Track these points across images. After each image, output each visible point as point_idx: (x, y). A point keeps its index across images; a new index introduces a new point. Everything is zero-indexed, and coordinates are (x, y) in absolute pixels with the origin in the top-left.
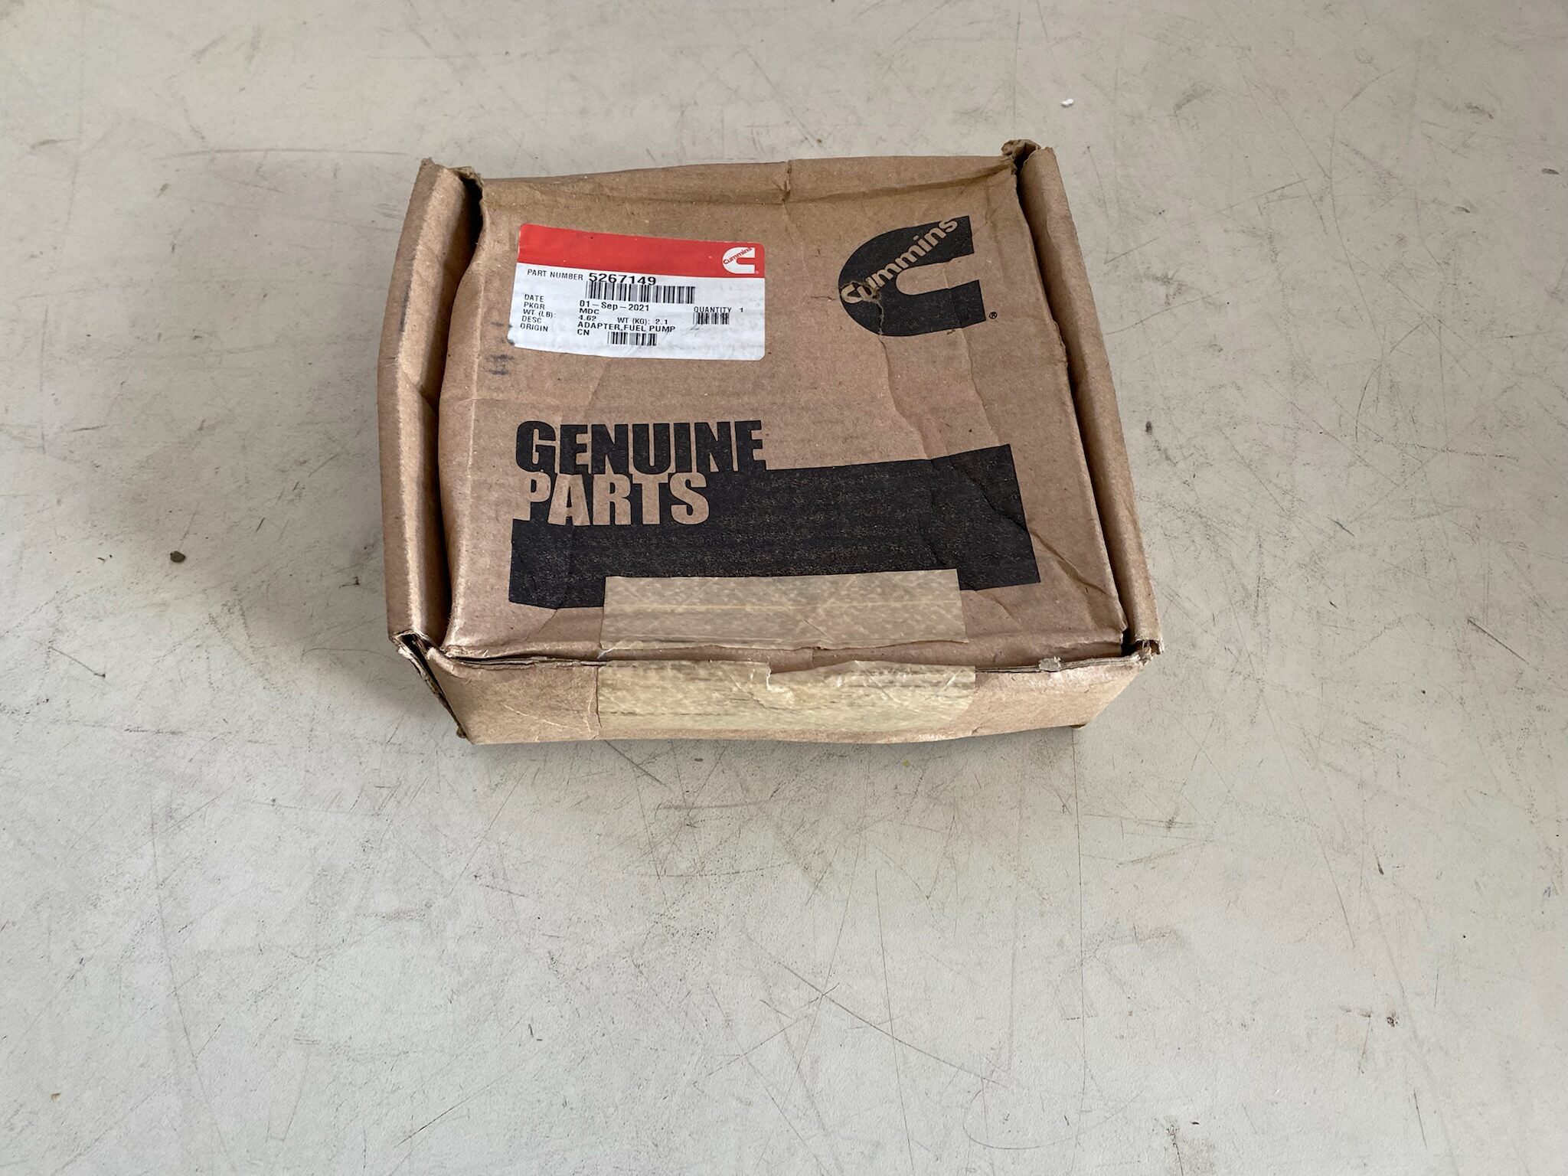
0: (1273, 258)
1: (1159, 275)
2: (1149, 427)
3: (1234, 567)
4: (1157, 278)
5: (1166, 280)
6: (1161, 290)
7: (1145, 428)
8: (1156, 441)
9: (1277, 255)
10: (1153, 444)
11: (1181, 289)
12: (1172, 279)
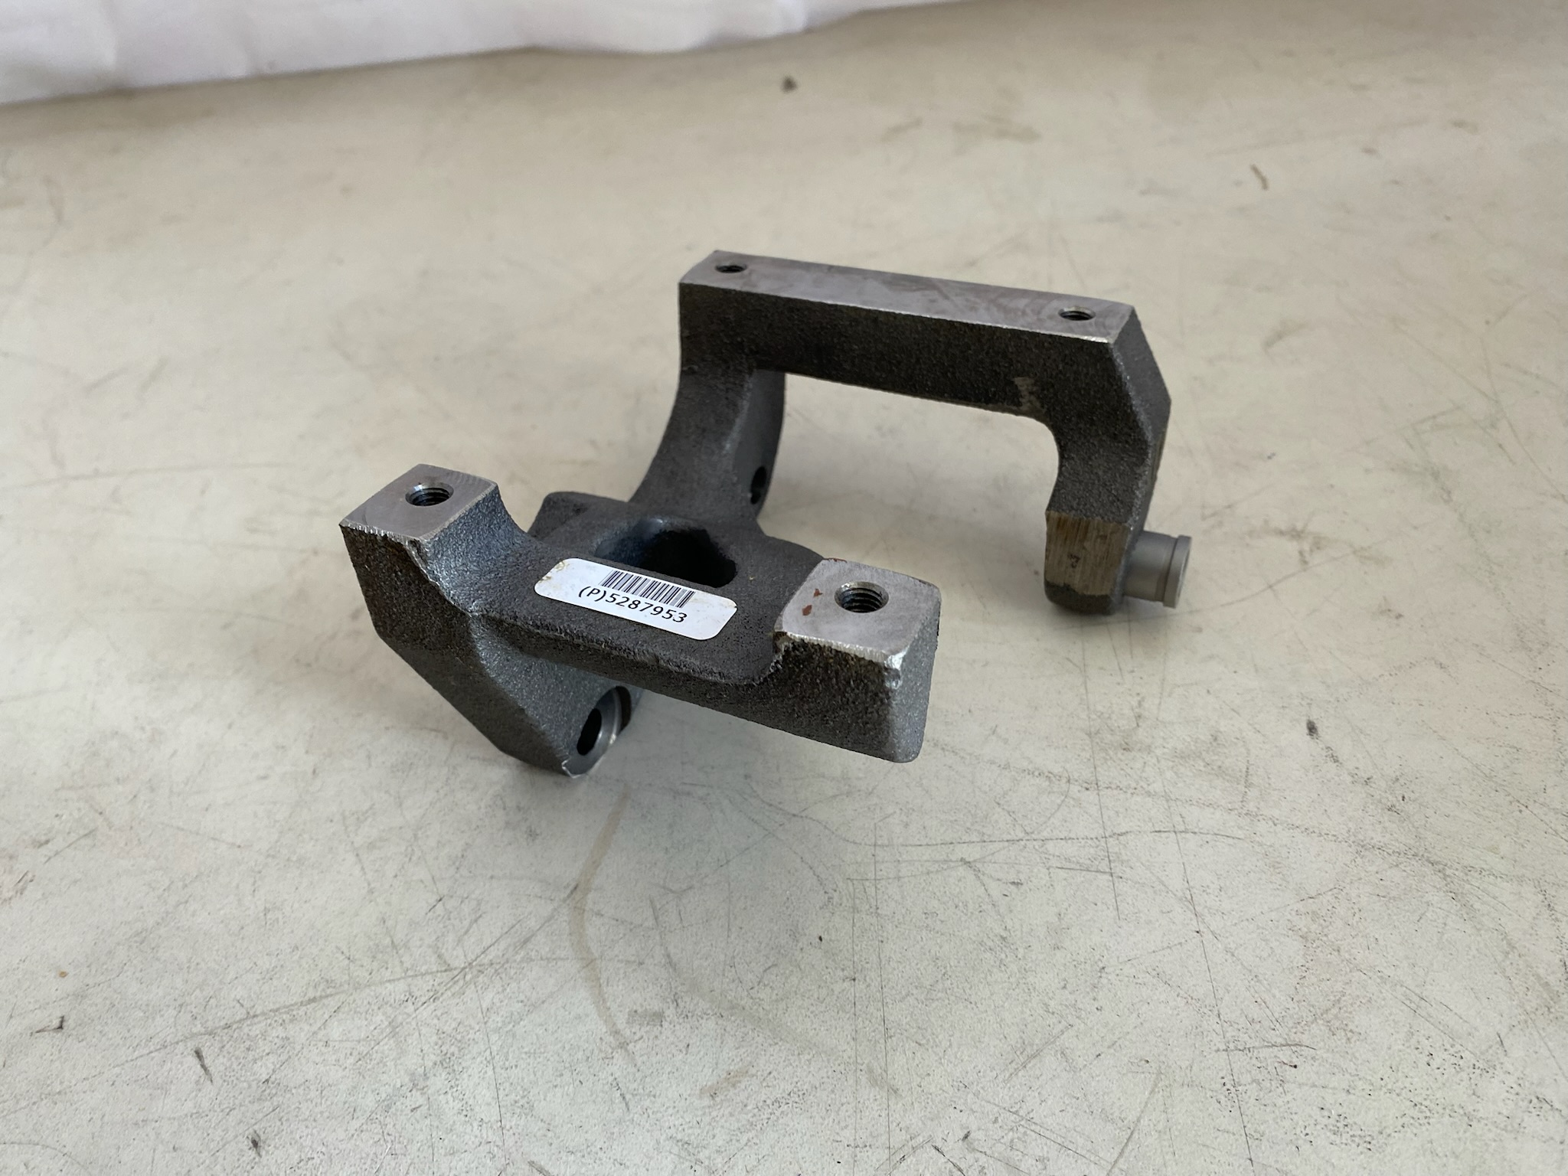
0: (1445, 496)
1: (1283, 528)
2: (1312, 729)
3: (1514, 947)
4: (1281, 533)
5: (1296, 534)
6: (1291, 547)
7: (1307, 731)
8: (1328, 748)
9: (1449, 493)
10: (1324, 754)
11: (1318, 544)
12: (1302, 532)
